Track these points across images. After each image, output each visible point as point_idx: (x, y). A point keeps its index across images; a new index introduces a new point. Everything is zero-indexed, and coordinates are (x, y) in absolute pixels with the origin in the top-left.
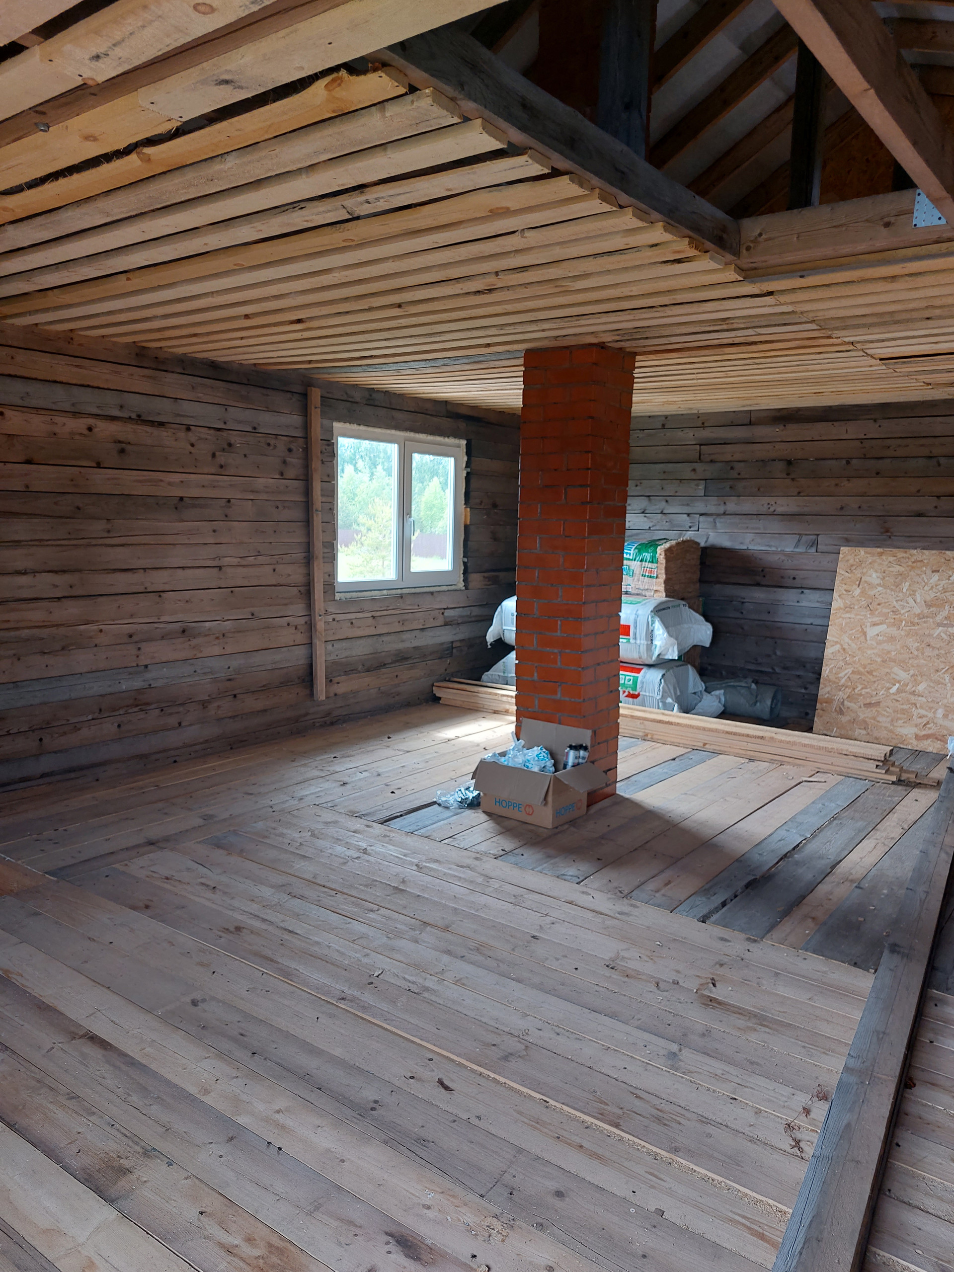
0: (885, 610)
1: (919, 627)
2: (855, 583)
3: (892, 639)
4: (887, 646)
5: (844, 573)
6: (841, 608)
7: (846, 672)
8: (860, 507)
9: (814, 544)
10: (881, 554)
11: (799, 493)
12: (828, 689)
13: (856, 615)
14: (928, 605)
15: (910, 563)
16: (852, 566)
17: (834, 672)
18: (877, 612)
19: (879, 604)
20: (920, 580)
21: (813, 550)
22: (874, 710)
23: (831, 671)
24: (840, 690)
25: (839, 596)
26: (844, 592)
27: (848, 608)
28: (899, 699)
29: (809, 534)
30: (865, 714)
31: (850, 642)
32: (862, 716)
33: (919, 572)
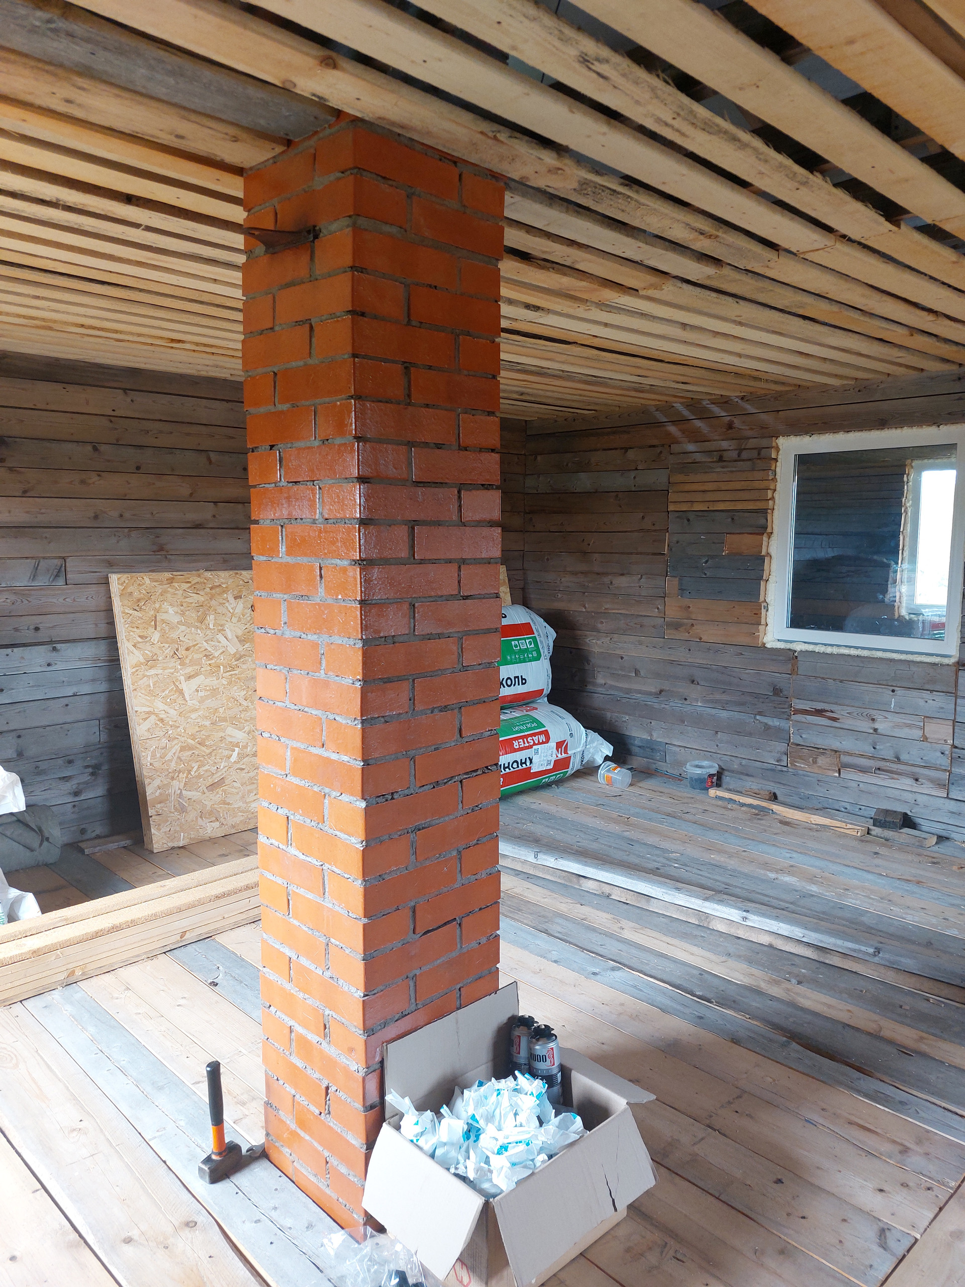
0: (196, 656)
1: (239, 670)
2: (151, 626)
3: (214, 692)
4: (211, 703)
5: (131, 612)
6: (142, 664)
7: (173, 751)
8: (121, 516)
9: (61, 572)
10: (171, 581)
12: (157, 782)
14: (242, 641)
15: (208, 590)
16: (139, 600)
17: (158, 755)
18: (187, 661)
19: (187, 649)
20: (225, 611)
23: (153, 756)
25: (134, 646)
26: (140, 640)
27: (151, 661)
28: (243, 767)
29: (49, 558)
30: (212, 800)
31: (166, 708)
32: (208, 804)
33: (221, 601)
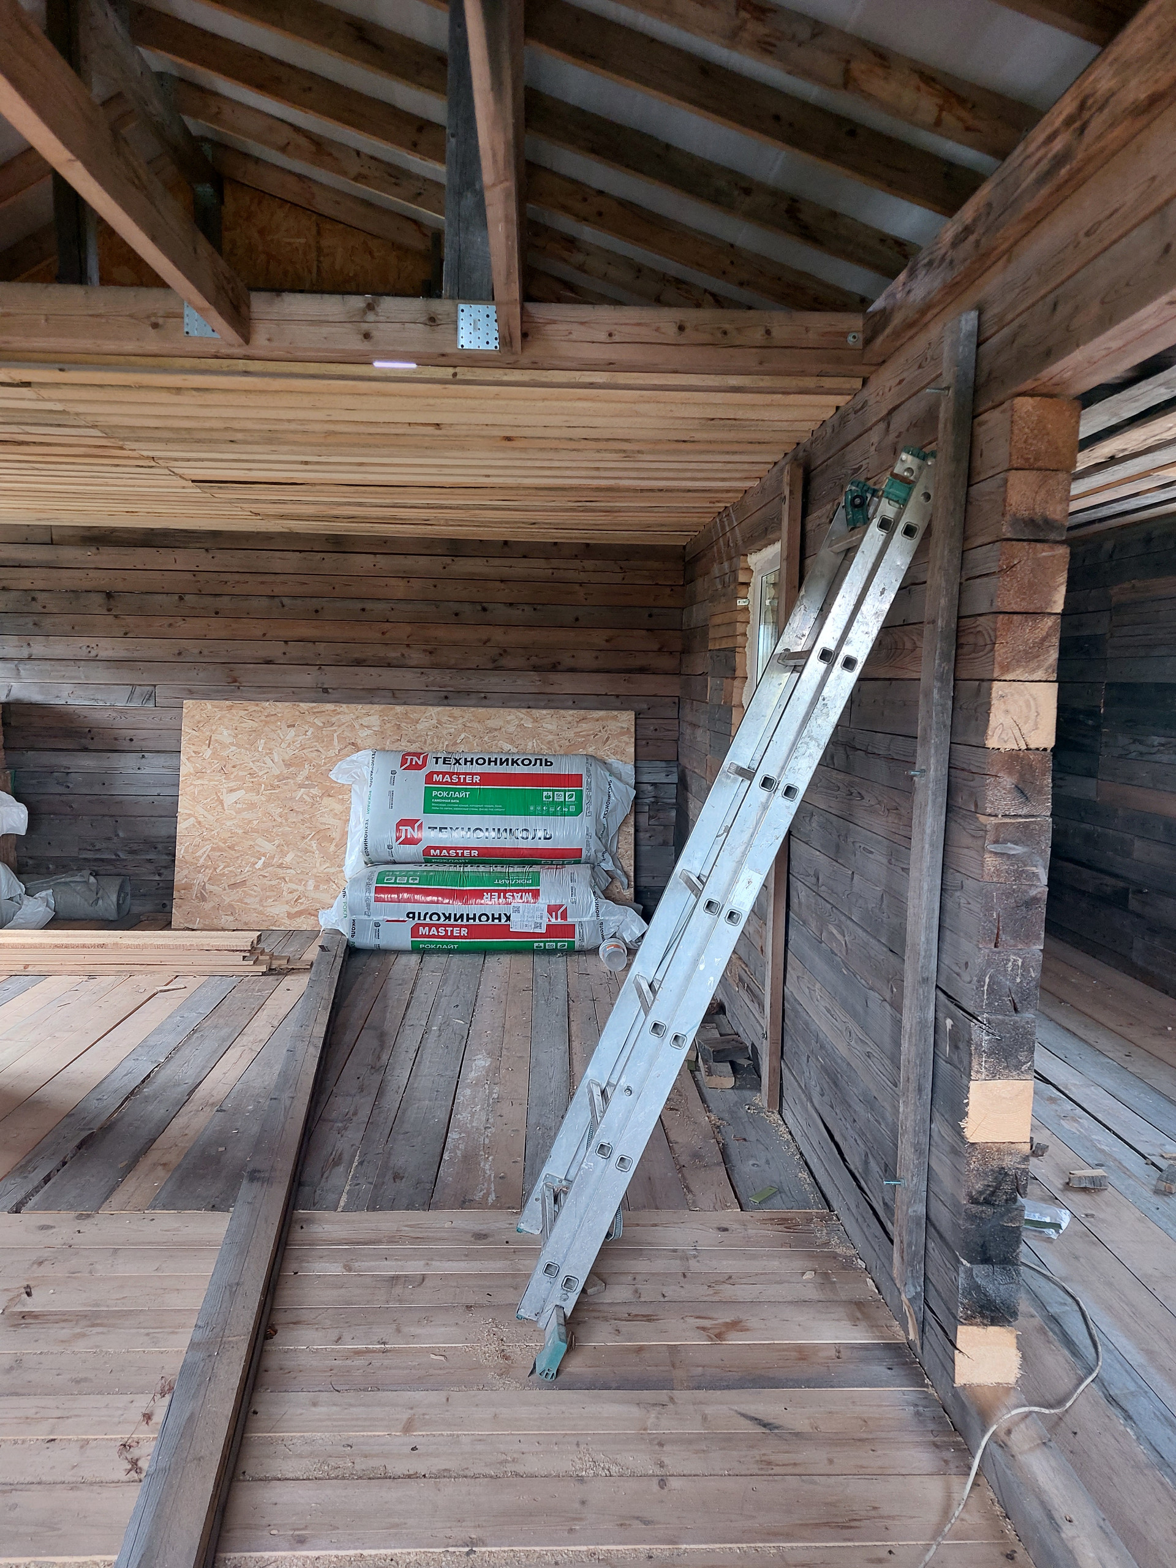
0: (241, 773)
1: (280, 790)
2: (205, 744)
3: (252, 806)
4: (246, 815)
5: (190, 731)
6: (191, 774)
7: (204, 849)
8: (201, 652)
9: (151, 696)
10: (230, 708)
11: (126, 634)
12: (185, 872)
13: (210, 781)
14: (288, 765)
15: (263, 718)
16: (199, 722)
17: (190, 851)
18: (232, 776)
19: (234, 767)
20: (275, 737)
21: (151, 705)
22: (240, 890)
23: (186, 851)
24: (199, 872)
25: (188, 759)
26: (193, 755)
27: (199, 773)
28: (266, 874)
29: (144, 685)
30: (230, 897)
31: (205, 813)
32: (227, 900)
33: (274, 728)
